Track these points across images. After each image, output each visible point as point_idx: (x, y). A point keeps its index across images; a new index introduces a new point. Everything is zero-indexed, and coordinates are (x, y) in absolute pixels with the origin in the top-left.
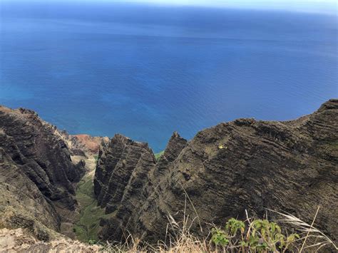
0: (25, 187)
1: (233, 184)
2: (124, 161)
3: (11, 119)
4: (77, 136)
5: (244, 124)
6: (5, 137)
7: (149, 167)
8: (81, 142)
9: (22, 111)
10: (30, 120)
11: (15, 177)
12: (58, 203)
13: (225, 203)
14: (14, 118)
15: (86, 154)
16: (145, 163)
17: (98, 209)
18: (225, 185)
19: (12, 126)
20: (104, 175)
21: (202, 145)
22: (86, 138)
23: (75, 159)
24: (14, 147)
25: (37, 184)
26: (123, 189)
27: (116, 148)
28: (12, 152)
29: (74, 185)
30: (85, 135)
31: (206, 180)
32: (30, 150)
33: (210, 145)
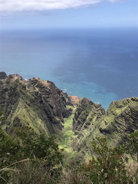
0: (40, 114)
1: (126, 131)
2: (85, 111)
3: (42, 85)
4: (72, 96)
5: (135, 100)
6: (38, 92)
7: (94, 116)
8: (73, 100)
9: (48, 82)
10: (50, 86)
11: (37, 109)
12: (55, 125)
13: (121, 140)
14: (43, 84)
15: (74, 106)
16: (92, 113)
17: (72, 132)
18: (122, 130)
19: (42, 88)
20: (77, 116)
21: (116, 108)
22: (76, 98)
23: (68, 107)
24: (41, 97)
25: (47, 114)
26: (83, 125)
27: (83, 104)
28: (40, 99)
29: (65, 119)
30: (76, 97)
31: (114, 126)
32: (48, 100)
33: (120, 109)
